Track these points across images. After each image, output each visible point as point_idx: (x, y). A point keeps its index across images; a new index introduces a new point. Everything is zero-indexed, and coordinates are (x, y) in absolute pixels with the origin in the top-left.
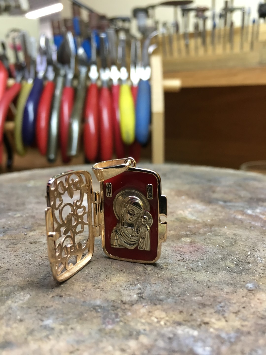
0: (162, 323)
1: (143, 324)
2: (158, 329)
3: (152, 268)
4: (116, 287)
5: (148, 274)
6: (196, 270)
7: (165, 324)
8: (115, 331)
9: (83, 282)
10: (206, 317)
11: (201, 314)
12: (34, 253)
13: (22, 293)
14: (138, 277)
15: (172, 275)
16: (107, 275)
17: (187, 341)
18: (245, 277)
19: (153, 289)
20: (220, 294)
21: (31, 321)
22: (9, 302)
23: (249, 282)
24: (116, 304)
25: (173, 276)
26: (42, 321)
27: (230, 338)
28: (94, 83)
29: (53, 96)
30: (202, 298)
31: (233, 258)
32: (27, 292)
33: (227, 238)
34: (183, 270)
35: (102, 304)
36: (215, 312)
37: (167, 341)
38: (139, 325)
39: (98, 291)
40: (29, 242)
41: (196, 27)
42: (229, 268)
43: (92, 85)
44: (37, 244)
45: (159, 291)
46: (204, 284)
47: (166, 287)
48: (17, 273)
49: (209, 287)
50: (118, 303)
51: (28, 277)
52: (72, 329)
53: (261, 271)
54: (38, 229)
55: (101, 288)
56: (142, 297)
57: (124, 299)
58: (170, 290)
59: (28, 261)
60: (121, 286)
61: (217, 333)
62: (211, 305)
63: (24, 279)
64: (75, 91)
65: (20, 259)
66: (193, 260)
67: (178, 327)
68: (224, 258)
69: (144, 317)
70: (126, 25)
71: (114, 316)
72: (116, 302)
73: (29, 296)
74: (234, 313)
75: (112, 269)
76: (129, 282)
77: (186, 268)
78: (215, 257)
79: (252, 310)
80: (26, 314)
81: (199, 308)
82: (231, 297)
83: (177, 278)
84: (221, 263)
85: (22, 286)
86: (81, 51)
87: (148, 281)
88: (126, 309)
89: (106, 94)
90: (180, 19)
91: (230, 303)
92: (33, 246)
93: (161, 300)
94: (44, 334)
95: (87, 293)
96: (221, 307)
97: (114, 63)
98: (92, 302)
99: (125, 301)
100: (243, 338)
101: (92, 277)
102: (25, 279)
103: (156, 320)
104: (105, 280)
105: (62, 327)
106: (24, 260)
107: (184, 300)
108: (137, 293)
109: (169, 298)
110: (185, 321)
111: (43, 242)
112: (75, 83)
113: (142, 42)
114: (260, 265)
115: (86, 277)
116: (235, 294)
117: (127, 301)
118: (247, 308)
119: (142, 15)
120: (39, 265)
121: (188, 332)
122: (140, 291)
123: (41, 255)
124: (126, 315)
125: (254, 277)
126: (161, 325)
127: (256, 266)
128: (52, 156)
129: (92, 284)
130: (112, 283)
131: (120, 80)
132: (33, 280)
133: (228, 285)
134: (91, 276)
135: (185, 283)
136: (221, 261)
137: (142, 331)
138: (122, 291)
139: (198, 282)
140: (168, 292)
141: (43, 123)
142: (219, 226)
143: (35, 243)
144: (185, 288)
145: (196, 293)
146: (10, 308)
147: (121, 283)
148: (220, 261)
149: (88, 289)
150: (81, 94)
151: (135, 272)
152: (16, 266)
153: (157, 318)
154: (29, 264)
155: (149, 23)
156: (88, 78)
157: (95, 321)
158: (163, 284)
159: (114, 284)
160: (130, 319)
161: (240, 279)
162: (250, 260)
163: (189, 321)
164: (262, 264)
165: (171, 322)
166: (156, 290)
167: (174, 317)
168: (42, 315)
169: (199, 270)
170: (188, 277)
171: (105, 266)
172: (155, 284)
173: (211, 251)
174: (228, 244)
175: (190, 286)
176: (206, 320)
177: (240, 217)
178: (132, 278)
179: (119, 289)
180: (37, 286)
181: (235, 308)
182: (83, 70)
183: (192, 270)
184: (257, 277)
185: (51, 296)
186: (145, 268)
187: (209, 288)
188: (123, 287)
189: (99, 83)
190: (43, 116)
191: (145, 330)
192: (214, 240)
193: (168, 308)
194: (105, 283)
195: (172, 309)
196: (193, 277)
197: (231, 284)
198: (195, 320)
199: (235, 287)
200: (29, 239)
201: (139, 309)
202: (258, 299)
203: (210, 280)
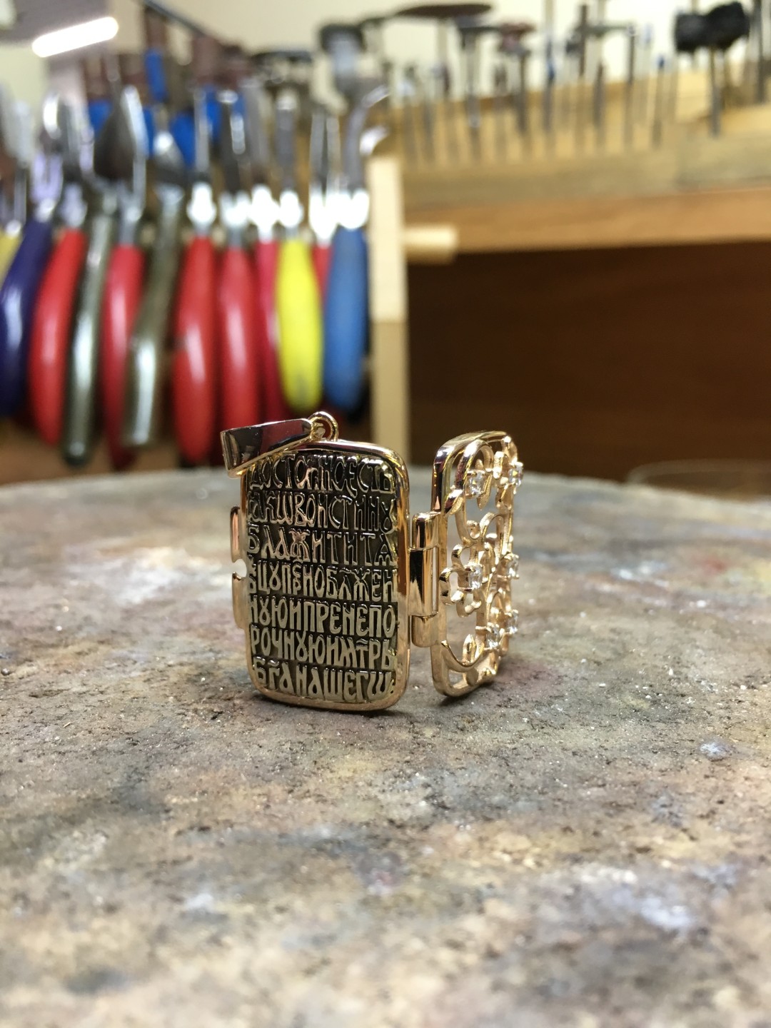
0: (529, 862)
1: (479, 871)
2: (526, 879)
3: (435, 730)
4: (357, 786)
5: (430, 746)
6: (555, 724)
7: (539, 864)
8: (410, 900)
9: (254, 785)
10: (637, 834)
11: (620, 828)
12: (58, 722)
13: (76, 834)
14: (407, 756)
15: (498, 741)
16: (315, 759)
17: (618, 899)
18: (686, 729)
19: (463, 782)
20: (645, 775)
21: (145, 906)
22: (48, 862)
23: (705, 740)
24: (378, 832)
25: (502, 744)
26: (178, 900)
27: (721, 877)
28: (202, 234)
29: (81, 272)
30: (606, 790)
31: (637, 687)
32: (93, 830)
33: (598, 641)
34: (521, 727)
35: (339, 834)
36: (655, 820)
37: (566, 905)
38: (469, 874)
39: (310, 803)
40: (28, 693)
41: (500, 77)
42: (638, 711)
43: (197, 242)
44: (59, 698)
45: (483, 785)
46: (594, 756)
47: (496, 775)
48: (31, 782)
49: (608, 763)
50: (384, 828)
51: (74, 789)
52: (281, 910)
53: (722, 711)
54: (38, 657)
55: (314, 795)
56: (443, 806)
57: (395, 814)
58: (510, 778)
59: (52, 745)
60: (370, 785)
61: (683, 869)
62: (635, 804)
63: (64, 795)
64: (146, 258)
65: (22, 743)
66: (537, 701)
67: (576, 868)
68: (614, 689)
69: (474, 853)
70: (300, 72)
71: (386, 861)
72: (376, 826)
73: (103, 839)
74: (702, 817)
75: (322, 744)
76: (389, 773)
77: (528, 722)
78: (590, 688)
79: (745, 806)
80: (120, 887)
81: (611, 816)
82: (677, 781)
83: (515, 749)
84: (612, 700)
85: (69, 814)
86: (164, 143)
87: (438, 763)
88: (412, 840)
89: (237, 267)
90: (455, 58)
91: (680, 794)
92: (45, 703)
93: (499, 808)
94: (204, 933)
95: (280, 811)
96: (664, 806)
97: (260, 179)
98: (305, 833)
99: (401, 819)
100: (753, 873)
101: (273, 771)
102: (66, 796)
103: (507, 858)
104: (314, 773)
105: (249, 908)
106: (36, 743)
107: (559, 800)
108: (425, 795)
109: (517, 800)
110: (587, 850)
111: (74, 690)
112: (148, 235)
113: (345, 120)
114: (713, 697)
115: (256, 771)
116: (683, 772)
117: (406, 819)
118: (728, 801)
119: (344, 45)
120: (94, 753)
121: (609, 877)
122: (429, 791)
123: (86, 726)
124: (420, 854)
125: (712, 728)
126: (529, 869)
127: (704, 700)
128: (78, 448)
129: (283, 786)
130: (339, 778)
131: (278, 227)
132: (95, 795)
133: (656, 753)
134: (271, 768)
135: (543, 757)
136: (609, 696)
137: (485, 890)
138: (381, 797)
139: (574, 754)
140: (509, 785)
141: (50, 351)
142: (564, 612)
143: (48, 694)
144: (547, 771)
145: (583, 780)
146: (59, 878)
147: (366, 775)
148: (607, 698)
149: (277, 801)
150: (165, 266)
151: (393, 745)
152: (20, 761)
153: (510, 853)
154: (60, 753)
155: (366, 65)
156: (184, 220)
157: (338, 879)
158: (486, 766)
159: (347, 780)
160: (437, 864)
161: (679, 735)
162: (681, 687)
163: (598, 851)
164: (716, 695)
165: (552, 856)
166: (475, 784)
167: (554, 844)
168: (169, 884)
169: (564, 724)
170: (542, 742)
171: (298, 737)
172: (463, 770)
173: (572, 676)
174: (608, 655)
175: (560, 765)
176: (642, 841)
177: (606, 587)
178: (392, 760)
179: (368, 791)
180: (116, 810)
181: (700, 804)
182: (171, 198)
183: (546, 725)
184: (719, 726)
185: (173, 831)
186: (417, 733)
187: (612, 764)
188: (377, 786)
189: (219, 237)
190: (51, 330)
191: (490, 886)
192: (566, 647)
193: (527, 825)
194: (321, 780)
195: (539, 824)
196: (557, 742)
197: (663, 749)
198: (613, 845)
199: (677, 757)
200: (23, 687)
201: (451, 836)
202: (747, 779)
203: (605, 745)
